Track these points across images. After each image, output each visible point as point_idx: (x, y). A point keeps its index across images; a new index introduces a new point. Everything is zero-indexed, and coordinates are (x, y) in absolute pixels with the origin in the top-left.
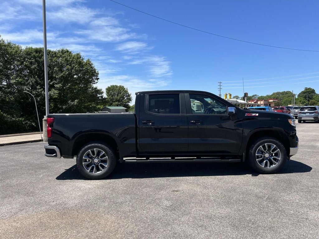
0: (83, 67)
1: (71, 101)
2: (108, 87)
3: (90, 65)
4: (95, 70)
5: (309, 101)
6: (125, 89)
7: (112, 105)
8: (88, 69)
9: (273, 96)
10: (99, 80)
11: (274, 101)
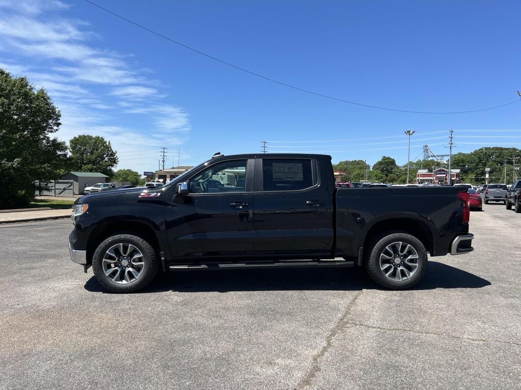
0: (31, 103)
1: (7, 161)
2: (75, 138)
3: (45, 99)
4: (53, 108)
5: (387, 175)
6: (105, 142)
7: (81, 169)
8: (42, 107)
9: (340, 166)
10: (60, 126)
11: (341, 173)
